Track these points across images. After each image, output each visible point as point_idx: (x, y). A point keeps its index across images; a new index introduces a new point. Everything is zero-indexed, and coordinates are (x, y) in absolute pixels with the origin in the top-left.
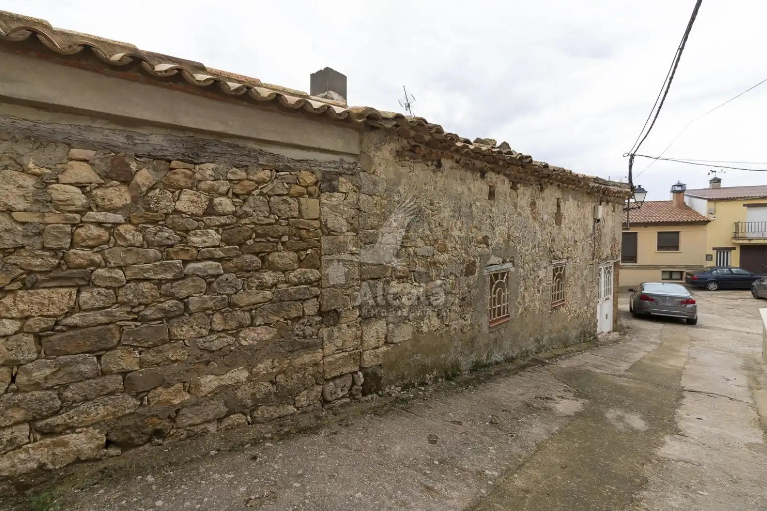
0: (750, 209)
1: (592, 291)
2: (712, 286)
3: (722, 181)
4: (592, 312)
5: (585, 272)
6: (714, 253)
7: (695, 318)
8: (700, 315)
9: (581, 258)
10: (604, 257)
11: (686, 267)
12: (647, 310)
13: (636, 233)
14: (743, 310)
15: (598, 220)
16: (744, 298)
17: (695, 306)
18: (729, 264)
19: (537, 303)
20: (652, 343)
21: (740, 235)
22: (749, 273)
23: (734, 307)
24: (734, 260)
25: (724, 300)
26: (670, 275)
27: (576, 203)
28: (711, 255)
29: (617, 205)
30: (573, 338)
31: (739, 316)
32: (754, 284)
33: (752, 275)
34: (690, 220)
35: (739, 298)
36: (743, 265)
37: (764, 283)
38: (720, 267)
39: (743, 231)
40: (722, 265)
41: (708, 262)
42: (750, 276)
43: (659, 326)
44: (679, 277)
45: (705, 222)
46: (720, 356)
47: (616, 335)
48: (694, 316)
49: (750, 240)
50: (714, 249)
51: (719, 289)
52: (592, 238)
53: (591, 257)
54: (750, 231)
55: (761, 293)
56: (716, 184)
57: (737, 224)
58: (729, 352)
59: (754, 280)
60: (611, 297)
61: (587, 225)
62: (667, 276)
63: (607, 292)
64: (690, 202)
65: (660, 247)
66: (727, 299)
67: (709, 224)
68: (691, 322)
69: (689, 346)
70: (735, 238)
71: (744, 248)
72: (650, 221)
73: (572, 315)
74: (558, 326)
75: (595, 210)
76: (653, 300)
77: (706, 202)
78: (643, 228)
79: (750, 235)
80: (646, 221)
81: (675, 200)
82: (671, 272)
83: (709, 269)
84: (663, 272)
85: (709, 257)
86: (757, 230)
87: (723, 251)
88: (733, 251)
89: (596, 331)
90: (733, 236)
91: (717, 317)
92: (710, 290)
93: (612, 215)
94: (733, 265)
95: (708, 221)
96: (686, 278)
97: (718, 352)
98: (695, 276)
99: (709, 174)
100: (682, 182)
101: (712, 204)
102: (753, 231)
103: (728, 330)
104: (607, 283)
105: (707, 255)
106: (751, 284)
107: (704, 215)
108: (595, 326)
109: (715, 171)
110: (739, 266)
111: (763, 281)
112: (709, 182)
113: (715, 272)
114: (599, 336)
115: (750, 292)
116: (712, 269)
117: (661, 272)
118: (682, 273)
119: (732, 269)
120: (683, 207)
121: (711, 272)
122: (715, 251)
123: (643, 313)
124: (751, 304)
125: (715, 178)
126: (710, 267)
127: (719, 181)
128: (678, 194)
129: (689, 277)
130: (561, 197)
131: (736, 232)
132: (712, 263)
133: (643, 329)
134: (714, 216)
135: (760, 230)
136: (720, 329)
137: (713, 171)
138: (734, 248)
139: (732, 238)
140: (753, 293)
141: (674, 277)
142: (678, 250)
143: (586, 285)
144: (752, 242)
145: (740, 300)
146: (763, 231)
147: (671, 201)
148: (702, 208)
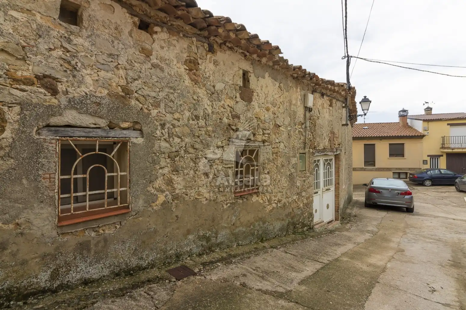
0: (451, 127)
1: (304, 181)
2: (428, 183)
3: (433, 109)
4: (305, 201)
5: (294, 161)
6: (428, 159)
7: (412, 207)
8: (417, 204)
9: (287, 145)
10: (321, 147)
11: (410, 169)
12: (374, 201)
13: (374, 145)
14: (450, 201)
15: (310, 110)
16: (450, 192)
17: (412, 197)
18: (439, 167)
19: (203, 190)
20: (368, 232)
21: (446, 146)
22: (453, 173)
23: (443, 198)
24: (443, 163)
25: (437, 193)
26: (398, 174)
27: (278, 85)
28: (427, 161)
29: (334, 101)
30: (276, 230)
31: (447, 205)
32: (457, 180)
33: (455, 175)
34: (411, 135)
35: (446, 192)
36: (448, 168)
37: (464, 180)
38: (433, 169)
39: (448, 143)
40: (434, 167)
41: (425, 165)
42: (453, 175)
43: (382, 214)
44: (404, 177)
45: (421, 137)
46: (430, 245)
47: (337, 224)
48: (411, 206)
49: (453, 149)
50: (428, 156)
51: (433, 185)
52: (303, 126)
53: (302, 146)
54: (452, 143)
55: (463, 188)
56: (429, 111)
57: (443, 138)
58: (437, 240)
59: (457, 178)
60: (333, 188)
61: (295, 113)
62: (397, 176)
63: (327, 183)
64: (411, 123)
65: (391, 155)
66: (438, 192)
67: (424, 138)
68: (409, 210)
69: (401, 234)
70: (442, 148)
71: (449, 155)
72: (383, 135)
73: (274, 205)
74: (250, 217)
75: (304, 99)
76: (379, 192)
77: (421, 122)
78: (379, 141)
79: (452, 146)
80: (381, 135)
81: (401, 122)
82: (399, 173)
83: (425, 170)
84: (393, 172)
85: (425, 162)
86: (457, 142)
87: (434, 158)
88: (441, 157)
89: (312, 221)
90: (441, 147)
91: (430, 206)
92: (426, 186)
93: (329, 109)
94: (442, 168)
95: (424, 136)
96: (410, 177)
97: (428, 240)
98: (415, 176)
99: (424, 104)
100: (406, 109)
101: (426, 123)
102: (455, 143)
103: (438, 217)
104: (327, 174)
105: (424, 161)
106: (455, 181)
107: (420, 132)
108: (311, 215)
109: (428, 103)
110: (446, 168)
111: (463, 178)
112: (424, 110)
113: (429, 172)
114: (316, 227)
115: (454, 187)
116: (428, 170)
117: (392, 173)
118: (406, 173)
119: (441, 170)
120: (407, 126)
121: (426, 172)
122: (429, 158)
123: (371, 203)
124: (456, 195)
125: (428, 107)
126: (426, 169)
127: (431, 109)
128: (403, 117)
129: (411, 176)
130: (251, 70)
131: (443, 144)
132: (428, 166)
133: (366, 217)
134: (427, 132)
135: (459, 142)
136: (431, 216)
137: (426, 103)
138: (442, 156)
139: (441, 148)
140: (456, 188)
141: (401, 177)
142: (403, 156)
143: (295, 174)
144: (454, 151)
145: (447, 193)
146: (461, 142)
147: (398, 123)
148: (419, 126)
